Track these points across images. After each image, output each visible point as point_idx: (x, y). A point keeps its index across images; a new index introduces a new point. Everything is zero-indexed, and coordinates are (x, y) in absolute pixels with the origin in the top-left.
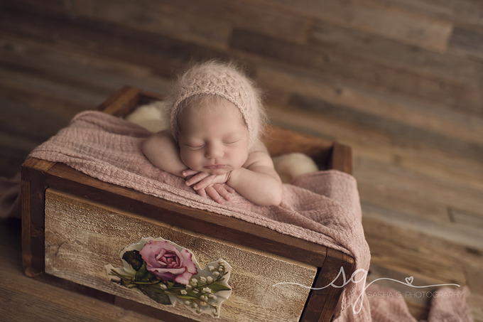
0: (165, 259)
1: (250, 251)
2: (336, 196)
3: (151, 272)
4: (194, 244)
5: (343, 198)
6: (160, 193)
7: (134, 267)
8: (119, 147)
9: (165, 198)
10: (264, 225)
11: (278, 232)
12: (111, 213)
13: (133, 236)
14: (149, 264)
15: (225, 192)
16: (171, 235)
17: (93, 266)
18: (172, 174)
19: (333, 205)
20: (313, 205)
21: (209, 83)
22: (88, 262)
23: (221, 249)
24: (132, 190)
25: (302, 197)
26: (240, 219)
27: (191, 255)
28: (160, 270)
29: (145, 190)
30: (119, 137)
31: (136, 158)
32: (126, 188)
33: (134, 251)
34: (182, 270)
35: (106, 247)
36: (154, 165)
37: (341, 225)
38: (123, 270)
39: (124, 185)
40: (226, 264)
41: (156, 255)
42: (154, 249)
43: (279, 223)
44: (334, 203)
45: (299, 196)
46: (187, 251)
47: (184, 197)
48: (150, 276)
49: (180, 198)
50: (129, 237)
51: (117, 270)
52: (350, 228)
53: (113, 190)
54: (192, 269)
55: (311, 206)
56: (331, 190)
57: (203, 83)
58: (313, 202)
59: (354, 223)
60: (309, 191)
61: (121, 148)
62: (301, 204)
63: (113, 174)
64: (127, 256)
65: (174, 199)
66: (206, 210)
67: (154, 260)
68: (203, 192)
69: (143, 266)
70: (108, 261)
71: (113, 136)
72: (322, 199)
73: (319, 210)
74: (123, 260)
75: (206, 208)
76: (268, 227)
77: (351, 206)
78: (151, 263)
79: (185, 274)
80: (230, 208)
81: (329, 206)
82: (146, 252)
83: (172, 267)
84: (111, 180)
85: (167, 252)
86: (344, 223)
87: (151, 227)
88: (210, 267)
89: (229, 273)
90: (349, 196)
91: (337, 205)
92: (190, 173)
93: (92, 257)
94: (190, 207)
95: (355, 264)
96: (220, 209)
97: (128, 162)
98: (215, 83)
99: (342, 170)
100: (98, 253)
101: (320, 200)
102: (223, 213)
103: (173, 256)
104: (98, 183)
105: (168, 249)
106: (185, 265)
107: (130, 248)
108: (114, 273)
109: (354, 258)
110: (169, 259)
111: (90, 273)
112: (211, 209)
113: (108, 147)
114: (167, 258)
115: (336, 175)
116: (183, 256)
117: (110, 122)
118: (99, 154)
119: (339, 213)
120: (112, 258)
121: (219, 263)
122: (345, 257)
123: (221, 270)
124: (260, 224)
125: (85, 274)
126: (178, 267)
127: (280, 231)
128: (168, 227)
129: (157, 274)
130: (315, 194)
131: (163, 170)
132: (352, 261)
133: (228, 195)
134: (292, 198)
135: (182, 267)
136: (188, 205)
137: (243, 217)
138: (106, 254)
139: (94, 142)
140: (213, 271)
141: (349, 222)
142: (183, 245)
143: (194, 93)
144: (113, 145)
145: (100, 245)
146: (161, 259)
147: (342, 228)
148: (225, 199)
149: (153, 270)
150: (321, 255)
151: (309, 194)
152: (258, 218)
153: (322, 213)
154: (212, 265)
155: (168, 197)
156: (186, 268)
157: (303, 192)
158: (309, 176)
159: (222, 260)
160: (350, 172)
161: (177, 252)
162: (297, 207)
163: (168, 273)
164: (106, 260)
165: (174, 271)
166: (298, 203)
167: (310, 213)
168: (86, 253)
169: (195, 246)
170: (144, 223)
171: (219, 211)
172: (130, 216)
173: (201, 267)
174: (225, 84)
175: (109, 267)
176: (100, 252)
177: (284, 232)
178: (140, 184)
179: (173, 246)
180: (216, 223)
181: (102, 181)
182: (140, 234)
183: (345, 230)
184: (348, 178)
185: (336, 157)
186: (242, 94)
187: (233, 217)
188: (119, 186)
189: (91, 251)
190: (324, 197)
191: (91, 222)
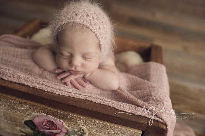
0: (48, 125)
1: (98, 121)
2: (154, 79)
3: (41, 132)
4: (63, 117)
5: (158, 81)
6: (40, 87)
7: (32, 129)
8: (20, 56)
9: (43, 89)
10: (107, 104)
11: (116, 109)
12: (12, 99)
13: (27, 112)
14: (39, 127)
15: (83, 82)
16: (49, 112)
17: (9, 128)
18: (50, 72)
19: (152, 87)
20: (139, 87)
21: (81, 15)
22: (6, 126)
23: (80, 120)
24: (23, 85)
25: (132, 81)
26: (91, 101)
27: (63, 123)
28: (46, 131)
29: (31, 85)
30: (20, 50)
31: (29, 63)
32: (19, 84)
33: (30, 120)
34: (59, 131)
35: (14, 118)
36: (40, 67)
37: (157, 100)
38: (26, 130)
39: (18, 82)
40: (84, 128)
41: (43, 123)
42: (41, 119)
43: (116, 102)
44: (152, 85)
45: (131, 81)
46: (60, 121)
47: (55, 88)
48: (41, 133)
49: (53, 89)
50: (25, 113)
51: (23, 130)
52: (163, 103)
53: (11, 86)
54: (64, 131)
55: (138, 88)
56: (150, 75)
57: (77, 15)
58: (139, 85)
59: (166, 99)
60: (137, 77)
61: (21, 57)
62: (132, 86)
63: (11, 75)
64: (26, 123)
65: (49, 89)
66: (69, 96)
67: (42, 126)
68: (69, 83)
69: (36, 128)
70: (17, 125)
71: (16, 49)
72: (145, 83)
73: (143, 91)
74: (25, 125)
75: (69, 95)
76: (109, 106)
77: (163, 85)
78: (41, 127)
79: (61, 133)
80: (85, 94)
81: (149, 87)
82: (37, 121)
83: (53, 129)
84: (10, 79)
85: (48, 121)
86: (159, 99)
87: (36, 107)
88: (75, 130)
89: (87, 133)
90: (161, 79)
91: (154, 87)
92: (60, 71)
93: (7, 123)
94: (59, 95)
95: (167, 128)
96: (78, 95)
97: (24, 66)
98: (85, 16)
99: (157, 61)
100: (10, 121)
101: (144, 83)
102: (80, 98)
103: (53, 124)
104: (2, 81)
105: (48, 120)
106: (60, 128)
107: (27, 119)
108: (21, 131)
109: (166, 125)
110: (50, 125)
111: (9, 131)
112: (73, 95)
113: (14, 56)
114: (49, 124)
115: (153, 65)
116: (58, 124)
117: (18, 40)
118: (7, 61)
119: (155, 92)
120: (18, 124)
121: (80, 128)
122: (160, 125)
123: (82, 131)
124: (104, 104)
125: (6, 132)
126: (56, 129)
127: (117, 108)
128: (47, 108)
129: (45, 133)
130: (140, 79)
131: (45, 70)
132: (164, 127)
133: (85, 84)
134: (126, 82)
135: (59, 129)
136: (58, 93)
137: (93, 100)
138: (15, 121)
139: (6, 54)
140: (77, 132)
141: (162, 98)
142: (57, 118)
143: (69, 21)
144: (17, 55)
145: (11, 117)
146: (45, 125)
147: (158, 103)
148: (83, 86)
149: (42, 130)
150: (144, 124)
151: (136, 79)
152: (103, 100)
153: (145, 93)
154: (76, 129)
155: (45, 88)
156: (61, 130)
157: (133, 78)
158: (137, 66)
159: (81, 126)
160: (162, 63)
161: (54, 121)
162: (130, 88)
163: (51, 132)
164: (16, 125)
165: (55, 131)
166: (130, 85)
167: (138, 93)
168: (4, 121)
169: (64, 118)
170: (32, 105)
171: (78, 96)
172: (23, 101)
173: (70, 130)
174: (91, 18)
175: (18, 128)
176: (11, 121)
177: (119, 109)
178: (27, 81)
179: (52, 118)
180: (74, 105)
181: (5, 80)
182: (31, 111)
183: (160, 105)
184: (161, 66)
185: (153, 54)
186: (102, 27)
187: (86, 100)
188: (15, 83)
189: (6, 120)
190: (146, 81)
191: (2, 105)
